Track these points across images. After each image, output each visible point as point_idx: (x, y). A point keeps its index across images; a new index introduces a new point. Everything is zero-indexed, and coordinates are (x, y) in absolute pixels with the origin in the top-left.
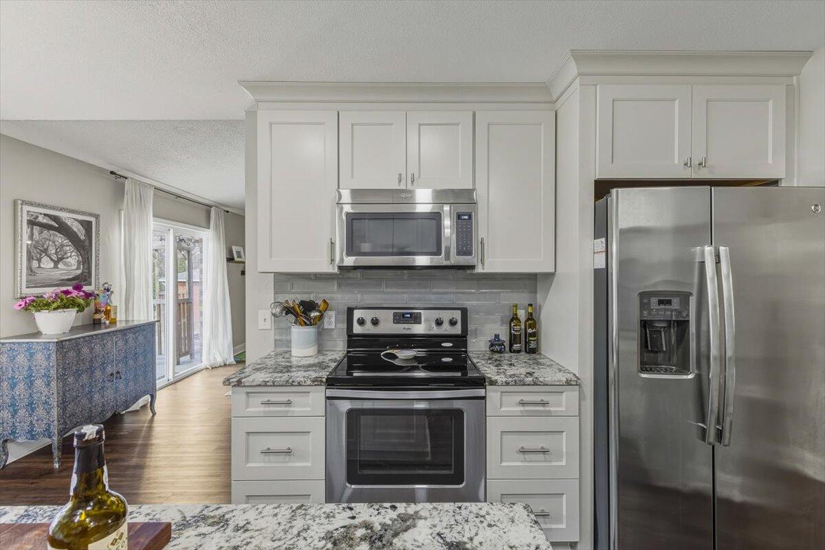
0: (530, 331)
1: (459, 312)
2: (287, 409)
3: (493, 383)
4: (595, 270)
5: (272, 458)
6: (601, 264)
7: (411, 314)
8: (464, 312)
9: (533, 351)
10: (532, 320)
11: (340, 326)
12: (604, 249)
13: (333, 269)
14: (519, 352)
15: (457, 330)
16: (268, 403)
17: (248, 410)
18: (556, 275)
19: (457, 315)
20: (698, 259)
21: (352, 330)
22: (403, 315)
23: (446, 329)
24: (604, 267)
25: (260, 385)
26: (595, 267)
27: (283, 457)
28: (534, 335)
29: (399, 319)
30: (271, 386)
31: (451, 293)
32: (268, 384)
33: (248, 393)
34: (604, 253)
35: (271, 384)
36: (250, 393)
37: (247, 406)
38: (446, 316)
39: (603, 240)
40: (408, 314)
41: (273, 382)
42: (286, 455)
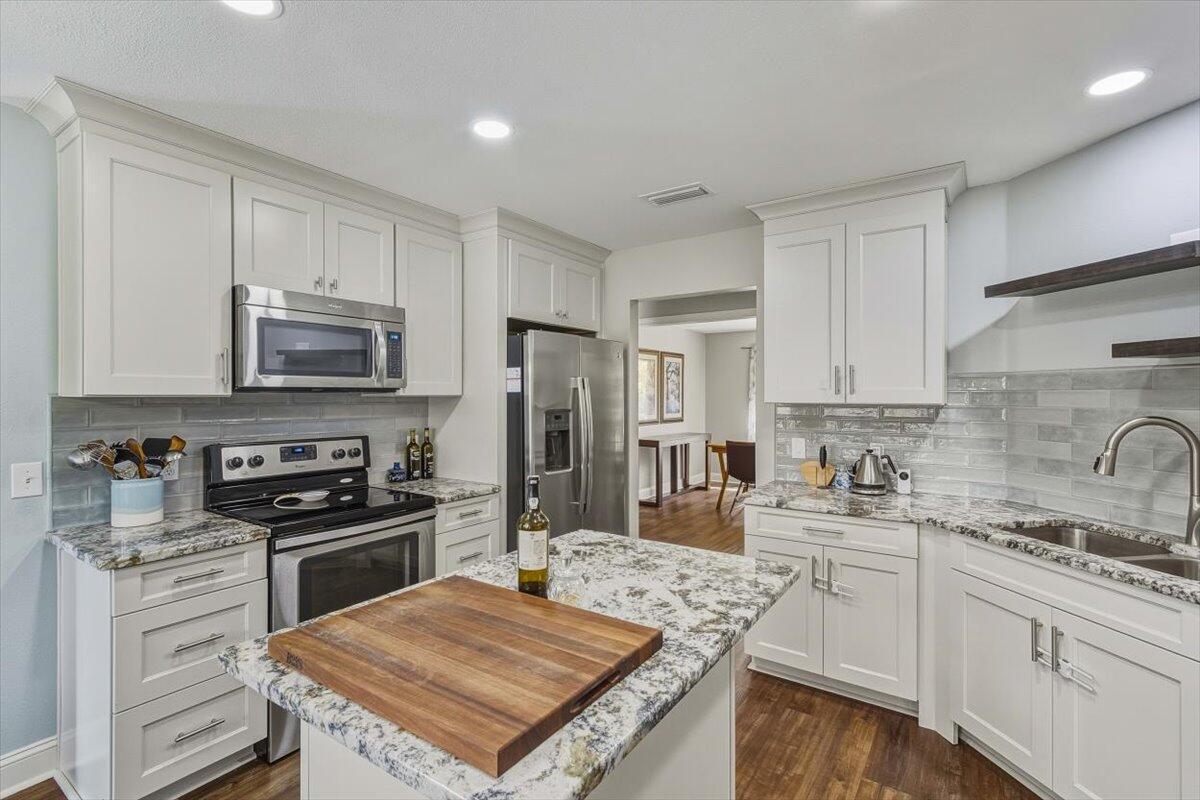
0: (429, 455)
1: (360, 441)
2: (211, 582)
3: (441, 501)
4: (509, 394)
5: (186, 656)
6: (515, 387)
7: (303, 448)
8: (365, 440)
9: (430, 476)
10: (427, 445)
11: (187, 474)
12: (519, 376)
13: (226, 390)
14: (417, 479)
15: (359, 462)
16: (179, 582)
17: (145, 599)
18: (462, 400)
19: (358, 444)
20: (572, 386)
21: (222, 477)
22: (293, 448)
23: (347, 462)
24: (520, 390)
25: (172, 557)
26: (509, 391)
27: (205, 649)
28: (431, 459)
29: (289, 454)
30: (190, 554)
31: (344, 420)
32: (185, 552)
33: (143, 574)
34: (520, 381)
35: (191, 551)
36: (148, 573)
37: (143, 593)
38: (346, 446)
39: (519, 369)
40: (299, 447)
41: (195, 548)
42: (208, 645)
